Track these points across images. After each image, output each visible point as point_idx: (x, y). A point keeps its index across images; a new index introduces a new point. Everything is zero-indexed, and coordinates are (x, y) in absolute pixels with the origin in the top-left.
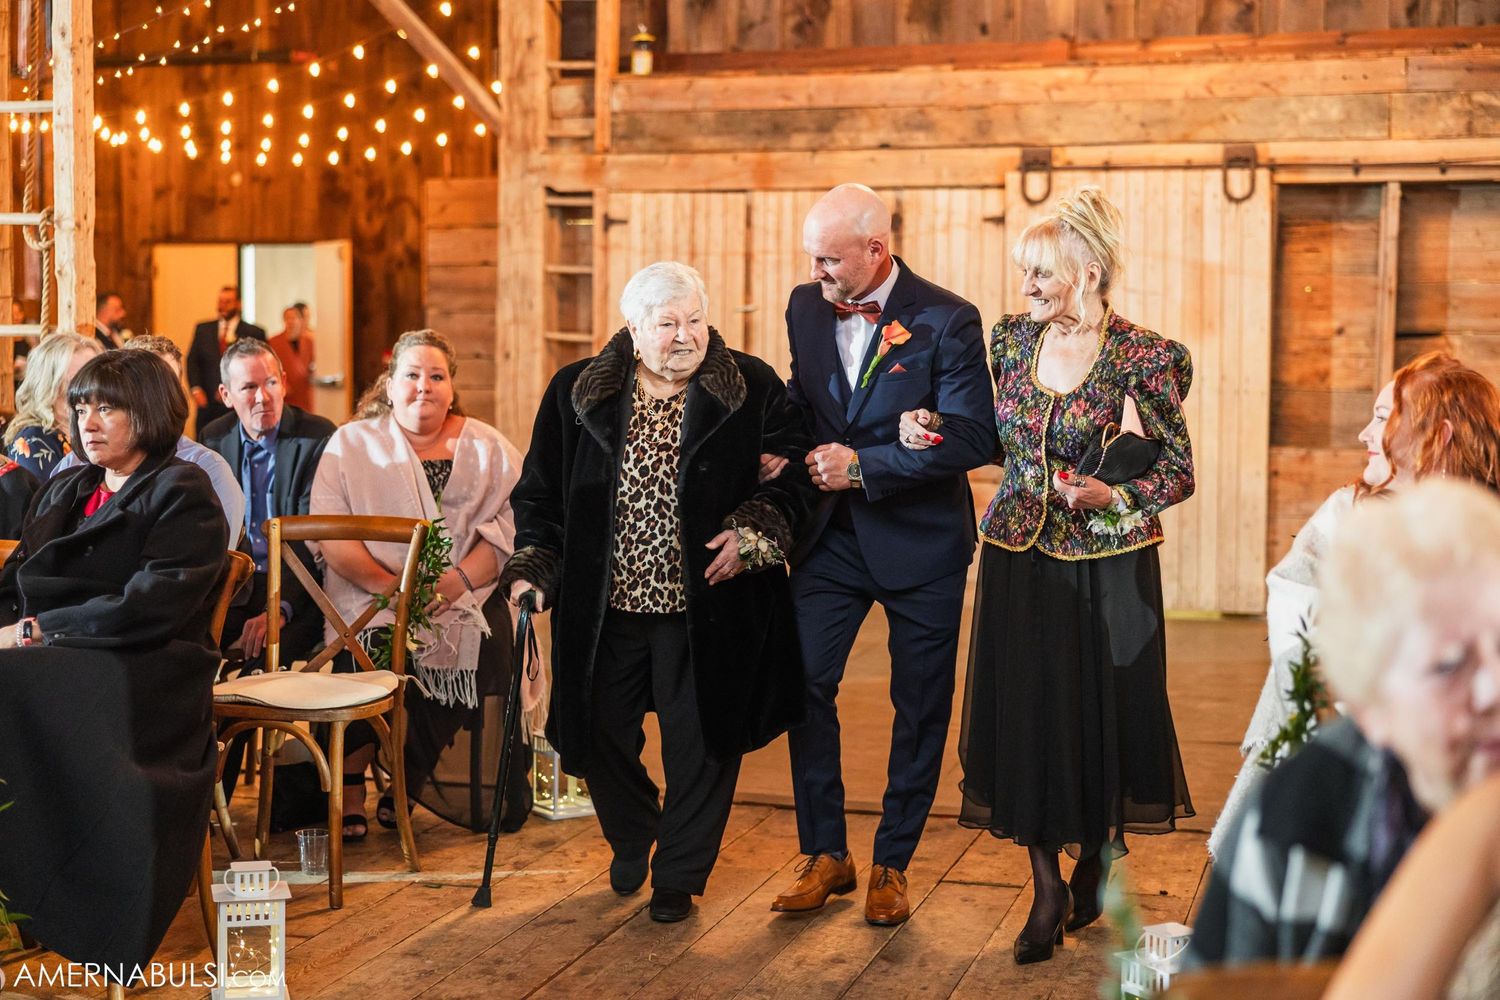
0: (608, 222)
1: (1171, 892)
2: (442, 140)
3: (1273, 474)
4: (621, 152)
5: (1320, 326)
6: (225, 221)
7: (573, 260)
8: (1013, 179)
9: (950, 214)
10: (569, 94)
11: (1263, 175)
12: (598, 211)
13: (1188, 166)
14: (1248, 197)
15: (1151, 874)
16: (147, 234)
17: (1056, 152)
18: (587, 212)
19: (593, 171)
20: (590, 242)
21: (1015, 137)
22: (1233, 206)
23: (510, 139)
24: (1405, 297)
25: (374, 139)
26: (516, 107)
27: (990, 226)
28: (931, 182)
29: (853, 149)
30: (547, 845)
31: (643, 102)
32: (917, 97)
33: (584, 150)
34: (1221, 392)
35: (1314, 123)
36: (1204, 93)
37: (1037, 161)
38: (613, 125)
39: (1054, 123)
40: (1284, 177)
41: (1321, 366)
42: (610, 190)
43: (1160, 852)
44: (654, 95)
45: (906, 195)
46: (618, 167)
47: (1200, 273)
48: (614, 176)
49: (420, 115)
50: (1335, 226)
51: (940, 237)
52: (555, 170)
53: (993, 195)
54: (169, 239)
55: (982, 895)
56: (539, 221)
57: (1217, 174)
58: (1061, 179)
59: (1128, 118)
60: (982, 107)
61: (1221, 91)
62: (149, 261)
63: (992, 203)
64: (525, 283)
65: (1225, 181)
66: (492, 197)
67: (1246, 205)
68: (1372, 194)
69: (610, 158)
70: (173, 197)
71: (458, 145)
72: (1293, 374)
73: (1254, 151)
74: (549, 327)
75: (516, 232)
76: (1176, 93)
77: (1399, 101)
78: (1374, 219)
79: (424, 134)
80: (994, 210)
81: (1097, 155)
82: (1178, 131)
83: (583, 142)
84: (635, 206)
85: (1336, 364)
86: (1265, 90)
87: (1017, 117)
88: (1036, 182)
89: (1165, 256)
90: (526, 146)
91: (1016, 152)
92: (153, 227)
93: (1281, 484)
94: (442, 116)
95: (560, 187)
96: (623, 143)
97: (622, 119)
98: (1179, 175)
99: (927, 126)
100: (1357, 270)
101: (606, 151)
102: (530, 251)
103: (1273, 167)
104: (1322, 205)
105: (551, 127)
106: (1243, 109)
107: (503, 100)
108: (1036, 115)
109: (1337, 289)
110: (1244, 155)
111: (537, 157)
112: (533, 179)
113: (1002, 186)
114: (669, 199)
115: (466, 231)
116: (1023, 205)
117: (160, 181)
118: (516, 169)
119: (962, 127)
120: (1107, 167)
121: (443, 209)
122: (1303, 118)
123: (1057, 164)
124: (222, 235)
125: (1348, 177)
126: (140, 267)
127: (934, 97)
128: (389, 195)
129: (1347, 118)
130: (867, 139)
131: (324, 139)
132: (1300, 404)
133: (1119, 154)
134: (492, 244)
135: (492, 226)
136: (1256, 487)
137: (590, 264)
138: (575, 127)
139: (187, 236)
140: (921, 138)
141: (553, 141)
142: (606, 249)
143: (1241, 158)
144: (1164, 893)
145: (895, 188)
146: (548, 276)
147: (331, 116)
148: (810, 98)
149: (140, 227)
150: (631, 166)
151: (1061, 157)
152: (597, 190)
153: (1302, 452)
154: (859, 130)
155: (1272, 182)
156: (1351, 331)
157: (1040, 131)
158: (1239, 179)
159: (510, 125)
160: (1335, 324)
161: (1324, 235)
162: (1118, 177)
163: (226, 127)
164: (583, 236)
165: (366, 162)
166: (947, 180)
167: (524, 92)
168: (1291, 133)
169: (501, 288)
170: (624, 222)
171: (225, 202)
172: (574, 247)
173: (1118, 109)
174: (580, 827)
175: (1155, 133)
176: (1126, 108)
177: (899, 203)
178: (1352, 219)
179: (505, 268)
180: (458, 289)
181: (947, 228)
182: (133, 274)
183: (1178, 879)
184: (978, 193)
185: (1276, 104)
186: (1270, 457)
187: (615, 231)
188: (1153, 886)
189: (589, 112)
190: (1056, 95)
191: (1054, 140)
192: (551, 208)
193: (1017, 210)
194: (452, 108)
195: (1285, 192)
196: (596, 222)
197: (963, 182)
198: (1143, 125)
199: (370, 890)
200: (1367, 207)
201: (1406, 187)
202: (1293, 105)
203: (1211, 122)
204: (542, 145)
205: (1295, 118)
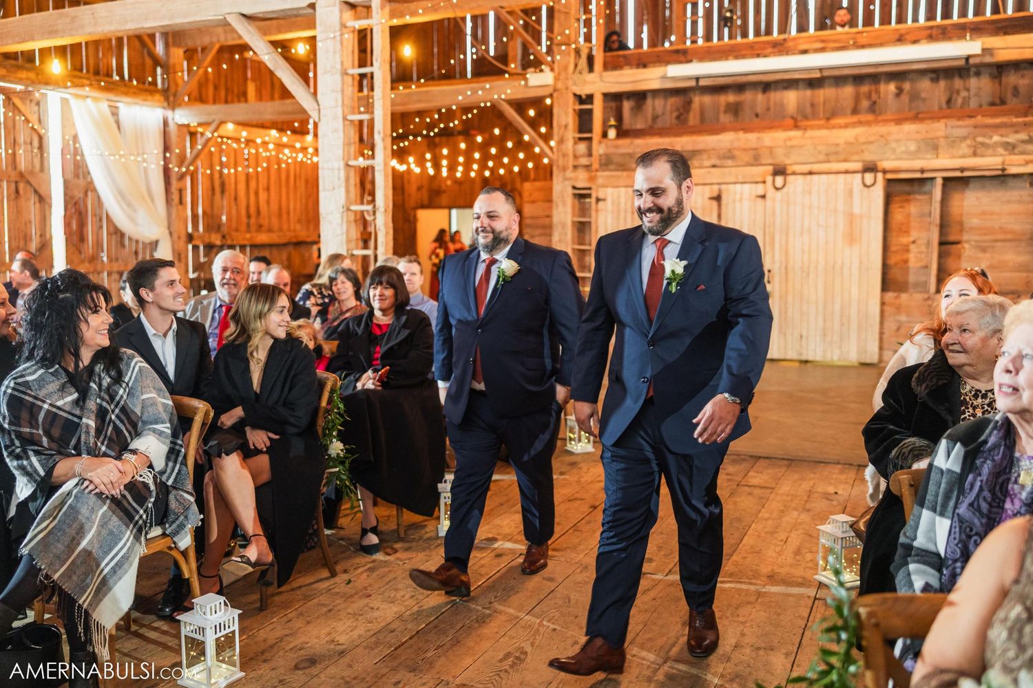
0: (598, 200)
1: (839, 492)
2: (530, 165)
3: (883, 304)
4: (604, 171)
5: (904, 240)
6: (444, 200)
7: (583, 215)
8: (769, 179)
9: (742, 194)
10: (582, 147)
11: (880, 175)
12: (594, 196)
13: (847, 172)
14: (873, 185)
15: (831, 484)
16: (414, 205)
17: (788, 167)
18: (589, 196)
19: (592, 179)
20: (590, 209)
21: (770, 161)
22: (866, 189)
23: (558, 166)
24: (944, 226)
25: (503, 166)
26: (560, 154)
27: (760, 200)
28: (734, 180)
29: (701, 167)
30: (573, 464)
31: (612, 150)
32: (728, 145)
33: (588, 170)
34: (860, 268)
35: (904, 152)
36: (853, 140)
37: (780, 171)
38: (600, 160)
39: (787, 155)
40: (889, 176)
41: (905, 257)
42: (599, 186)
43: (834, 473)
44: (617, 147)
45: (723, 187)
46: (602, 176)
47: (851, 218)
48: (600, 181)
49: (521, 156)
50: (912, 197)
51: (738, 205)
52: (576, 179)
53: (760, 186)
54: (423, 207)
55: (757, 491)
56: (569, 200)
57: (859, 176)
58: (790, 178)
59: (820, 152)
60: (755, 149)
61: (862, 140)
62: (415, 217)
63: (760, 189)
64: (564, 226)
65: (863, 178)
66: (550, 189)
67: (872, 188)
68: (929, 183)
69: (599, 174)
70: (424, 190)
71: (536, 167)
72: (892, 261)
73: (876, 165)
74: (573, 243)
75: (560, 205)
76: (841, 141)
77: (942, 142)
78: (930, 193)
79: (523, 164)
80: (761, 192)
81: (806, 168)
82: (842, 157)
83: (587, 167)
84: (609, 193)
85: (912, 257)
86: (881, 139)
87: (771, 153)
88: (779, 180)
89: (836, 211)
90: (564, 169)
91: (771, 168)
92: (416, 203)
93: (886, 308)
94: (531, 156)
95: (579, 185)
96: (604, 168)
97: (603, 157)
98: (842, 176)
99: (732, 157)
100: (922, 215)
101: (597, 171)
102: (566, 212)
103: (885, 172)
104: (906, 188)
105: (574, 161)
106: (871, 147)
107: (555, 150)
108: (780, 152)
109: (913, 224)
110: (871, 166)
111: (569, 174)
112: (567, 183)
113: (764, 182)
114: (623, 190)
115: (540, 203)
116: (773, 190)
117: (419, 184)
118: (561, 179)
119: (747, 157)
120: (811, 173)
121: (530, 195)
122: (898, 150)
123: (788, 172)
124: (443, 205)
125: (918, 175)
126: (411, 218)
127: (736, 144)
128: (509, 187)
129: (918, 150)
130: (707, 163)
131: (483, 166)
132: (895, 273)
133: (816, 167)
134: (550, 208)
135: (550, 201)
136: (875, 309)
137: (590, 217)
138: (584, 161)
139: (430, 205)
140: (729, 162)
141: (575, 167)
142: (597, 211)
143: (870, 168)
144: (836, 493)
145: (719, 184)
146: (574, 222)
147: (486, 156)
148: (682, 147)
149: (412, 202)
150: (608, 177)
151: (790, 169)
152: (594, 187)
153: (896, 294)
154: (703, 160)
155: (884, 178)
156: (919, 242)
157: (781, 159)
158: (869, 177)
159: (558, 161)
160: (912, 239)
161: (907, 201)
162: (815, 177)
163: (444, 162)
164: (587, 206)
165: (500, 175)
166: (741, 180)
167: (563, 147)
168: (893, 157)
169: (554, 228)
170: (604, 200)
171: (444, 192)
172: (583, 210)
173: (815, 148)
174: (587, 456)
175: (832, 158)
176: (820, 148)
177: (720, 190)
178: (920, 193)
179: (556, 219)
180: (536, 227)
181: (741, 200)
182: (409, 221)
183: (842, 486)
184: (754, 185)
185: (886, 144)
186: (882, 298)
187: (601, 204)
188: (831, 490)
189: (590, 155)
190: (789, 143)
191: (787, 162)
192: (575, 195)
193: (771, 192)
194: (534, 153)
195: (889, 182)
196: (593, 200)
197: (748, 180)
198: (827, 155)
199: (501, 483)
200: (926, 188)
201: (946, 179)
202: (894, 145)
203: (857, 153)
204: (571, 168)
205: (894, 150)
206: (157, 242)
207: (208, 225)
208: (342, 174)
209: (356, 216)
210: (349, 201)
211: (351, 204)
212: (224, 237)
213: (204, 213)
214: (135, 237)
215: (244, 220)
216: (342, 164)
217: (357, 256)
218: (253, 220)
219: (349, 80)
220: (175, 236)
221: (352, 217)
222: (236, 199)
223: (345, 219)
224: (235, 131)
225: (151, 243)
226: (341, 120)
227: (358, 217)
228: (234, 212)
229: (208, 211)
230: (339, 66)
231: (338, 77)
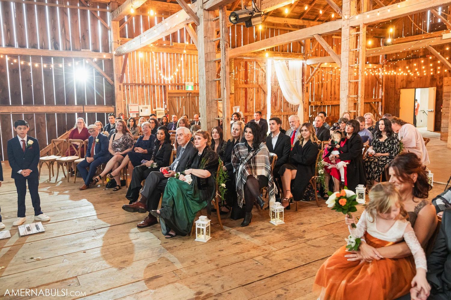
6: (413, 85)
16: (400, 87)
25: (438, 70)
54: (403, 88)
70: (404, 81)
92: (401, 86)
117: (402, 79)
121: (447, 82)
124: (412, 87)
131: (429, 71)
139: (406, 87)
147: (428, 67)
149: (398, 86)
165: (438, 74)
171: (413, 81)
182: (397, 94)
206: (299, 105)
207: (316, 99)
208: (348, 85)
209: (352, 98)
210: (349, 94)
211: (351, 95)
212: (321, 103)
213: (315, 94)
214: (292, 104)
215: (329, 96)
216: (347, 82)
217: (352, 112)
218: (333, 96)
219: (352, 53)
220: (305, 103)
221: (350, 99)
222: (327, 89)
223: (348, 100)
224: (328, 65)
225: (297, 105)
226: (348, 67)
227: (353, 99)
228: (326, 94)
229: (317, 94)
230: (348, 49)
231: (348, 52)
